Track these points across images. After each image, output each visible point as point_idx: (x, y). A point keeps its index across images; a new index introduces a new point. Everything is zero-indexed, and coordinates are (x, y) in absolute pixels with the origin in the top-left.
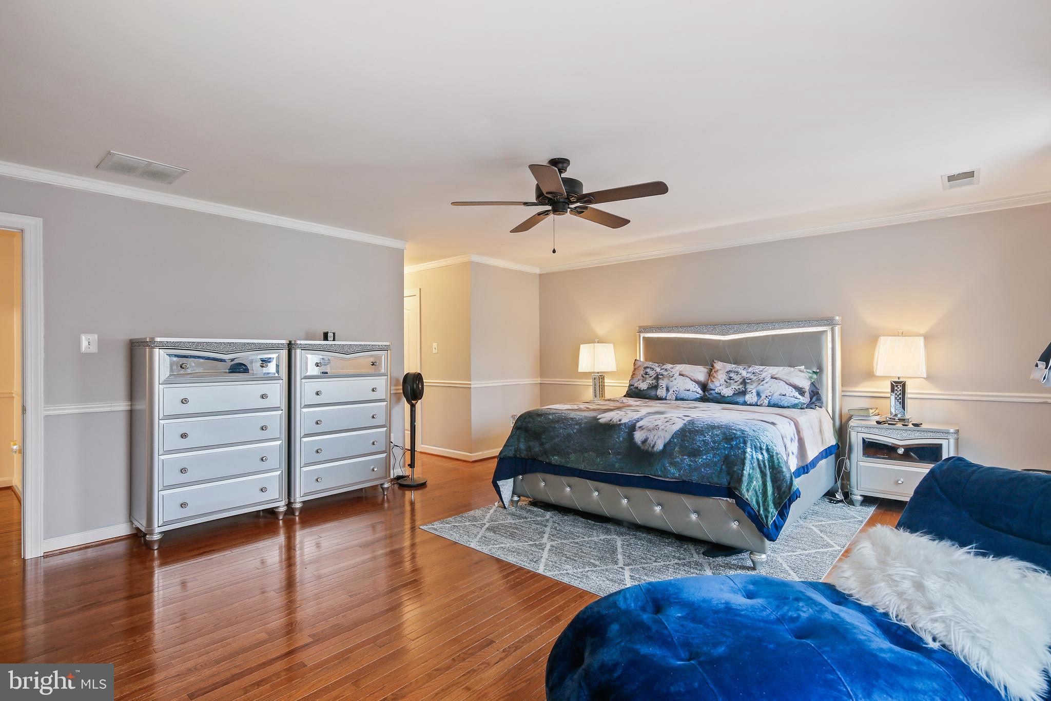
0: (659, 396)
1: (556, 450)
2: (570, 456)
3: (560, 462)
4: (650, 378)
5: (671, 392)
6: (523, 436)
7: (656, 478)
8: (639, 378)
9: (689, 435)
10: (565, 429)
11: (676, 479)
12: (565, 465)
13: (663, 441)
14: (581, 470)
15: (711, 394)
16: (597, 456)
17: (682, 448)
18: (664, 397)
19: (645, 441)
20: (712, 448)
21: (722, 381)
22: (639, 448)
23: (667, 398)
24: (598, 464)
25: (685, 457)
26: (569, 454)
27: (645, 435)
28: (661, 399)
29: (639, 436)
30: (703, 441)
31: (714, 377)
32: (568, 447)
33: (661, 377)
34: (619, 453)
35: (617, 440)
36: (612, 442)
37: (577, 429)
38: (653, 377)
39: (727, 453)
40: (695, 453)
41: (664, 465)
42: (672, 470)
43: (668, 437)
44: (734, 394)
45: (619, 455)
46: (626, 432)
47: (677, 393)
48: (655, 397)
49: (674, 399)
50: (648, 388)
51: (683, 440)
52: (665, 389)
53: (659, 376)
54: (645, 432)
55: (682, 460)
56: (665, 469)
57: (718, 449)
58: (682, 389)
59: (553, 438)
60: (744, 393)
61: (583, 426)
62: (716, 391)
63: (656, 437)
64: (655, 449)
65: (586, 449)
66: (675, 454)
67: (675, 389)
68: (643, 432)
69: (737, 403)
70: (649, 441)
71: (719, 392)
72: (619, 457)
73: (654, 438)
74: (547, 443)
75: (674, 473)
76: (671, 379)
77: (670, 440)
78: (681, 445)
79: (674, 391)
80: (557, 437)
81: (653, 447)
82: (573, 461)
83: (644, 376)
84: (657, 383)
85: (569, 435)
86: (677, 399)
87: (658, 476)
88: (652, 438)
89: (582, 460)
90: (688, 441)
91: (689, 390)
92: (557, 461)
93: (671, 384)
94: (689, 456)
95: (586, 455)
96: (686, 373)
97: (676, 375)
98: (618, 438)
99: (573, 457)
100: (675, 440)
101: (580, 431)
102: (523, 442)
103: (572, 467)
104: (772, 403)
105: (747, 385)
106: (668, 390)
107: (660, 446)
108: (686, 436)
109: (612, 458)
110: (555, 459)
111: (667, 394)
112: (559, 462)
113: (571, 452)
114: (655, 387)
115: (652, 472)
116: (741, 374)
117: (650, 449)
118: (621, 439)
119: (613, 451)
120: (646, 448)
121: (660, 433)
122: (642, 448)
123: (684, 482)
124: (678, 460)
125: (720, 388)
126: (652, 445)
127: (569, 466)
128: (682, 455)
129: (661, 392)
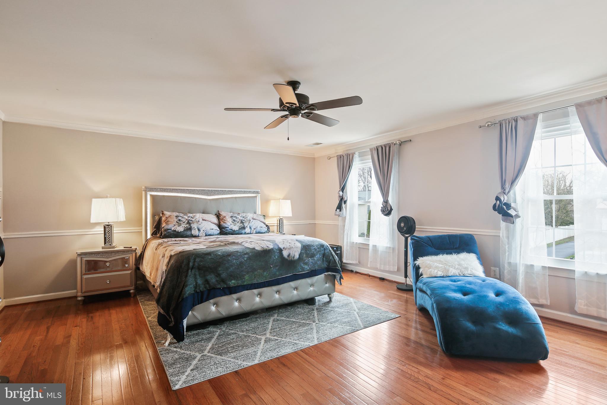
0: (194, 235)
1: (232, 276)
2: (245, 277)
3: (238, 283)
4: (184, 224)
5: (202, 231)
6: (197, 273)
7: (299, 273)
8: (174, 223)
9: (307, 247)
10: (237, 259)
11: (309, 271)
12: (242, 284)
13: (298, 253)
14: (255, 284)
15: (227, 230)
16: (264, 271)
17: (307, 254)
18: (197, 235)
19: (289, 256)
20: (318, 251)
21: (231, 222)
22: (287, 260)
23: (200, 236)
24: (266, 276)
25: (309, 259)
26: (244, 276)
27: (288, 252)
28: (195, 237)
29: (285, 254)
30: (314, 249)
31: (225, 220)
32: (242, 271)
33: (191, 222)
34: (277, 266)
35: (274, 258)
36: (272, 260)
37: (247, 258)
38: (185, 223)
39: (323, 252)
40: (313, 256)
41: (301, 266)
42: (306, 267)
43: (300, 251)
44: (239, 229)
45: (276, 267)
46: (278, 253)
47: (206, 231)
48: (191, 236)
49: (205, 235)
50: (184, 230)
51: (306, 251)
52: (197, 230)
53: (190, 222)
54: (287, 251)
55: (309, 260)
56: (302, 267)
57: (320, 251)
58: (208, 229)
59: (227, 269)
60: (244, 228)
61: (250, 254)
62: (230, 228)
63: (294, 252)
64: (295, 258)
65: (255, 269)
66: (304, 258)
67: (204, 229)
68: (286, 250)
69: (241, 234)
70: (291, 254)
71: (231, 228)
72: (277, 268)
73: (293, 252)
74: (224, 272)
75: (307, 268)
76: (199, 223)
77: (301, 252)
78: (306, 253)
79: (203, 231)
80: (232, 266)
81: (294, 257)
82: (247, 279)
83: (179, 222)
84: (190, 226)
85: (241, 263)
86: (206, 236)
87: (300, 272)
88: (292, 252)
89: (253, 277)
90: (308, 250)
91: (213, 229)
92: (234, 284)
93: (200, 227)
94: (311, 258)
95: (256, 273)
96: (206, 219)
97: (201, 220)
98: (275, 257)
99: (247, 277)
100: (303, 251)
101: (249, 258)
102: (199, 278)
103: (248, 284)
104: (257, 232)
105: (244, 223)
106: (199, 230)
107: (297, 256)
108: (307, 248)
109: (274, 270)
110: (233, 283)
111: (199, 233)
112: (236, 284)
113: (245, 274)
114: (190, 229)
115: (297, 271)
116: (238, 218)
117: (293, 259)
118: (277, 257)
119: (273, 266)
120: (290, 259)
121: (295, 249)
122: (288, 259)
123: (312, 271)
124: (306, 261)
125: (231, 226)
126: (293, 257)
127: (245, 284)
128: (308, 258)
129: (195, 232)
